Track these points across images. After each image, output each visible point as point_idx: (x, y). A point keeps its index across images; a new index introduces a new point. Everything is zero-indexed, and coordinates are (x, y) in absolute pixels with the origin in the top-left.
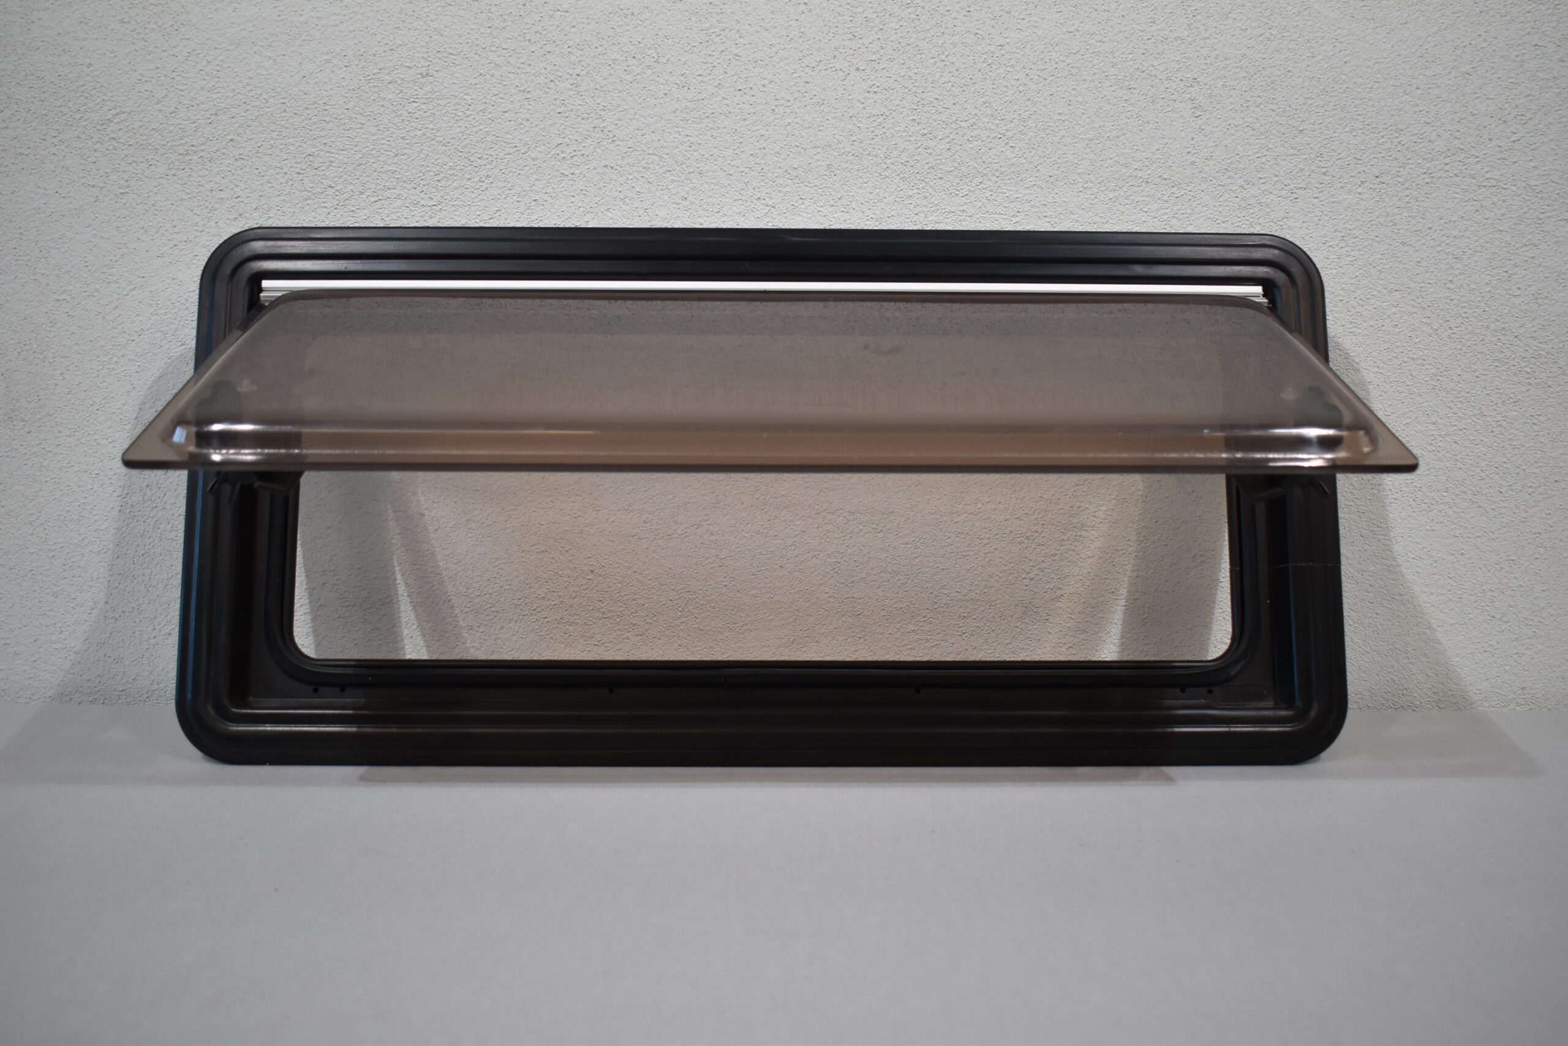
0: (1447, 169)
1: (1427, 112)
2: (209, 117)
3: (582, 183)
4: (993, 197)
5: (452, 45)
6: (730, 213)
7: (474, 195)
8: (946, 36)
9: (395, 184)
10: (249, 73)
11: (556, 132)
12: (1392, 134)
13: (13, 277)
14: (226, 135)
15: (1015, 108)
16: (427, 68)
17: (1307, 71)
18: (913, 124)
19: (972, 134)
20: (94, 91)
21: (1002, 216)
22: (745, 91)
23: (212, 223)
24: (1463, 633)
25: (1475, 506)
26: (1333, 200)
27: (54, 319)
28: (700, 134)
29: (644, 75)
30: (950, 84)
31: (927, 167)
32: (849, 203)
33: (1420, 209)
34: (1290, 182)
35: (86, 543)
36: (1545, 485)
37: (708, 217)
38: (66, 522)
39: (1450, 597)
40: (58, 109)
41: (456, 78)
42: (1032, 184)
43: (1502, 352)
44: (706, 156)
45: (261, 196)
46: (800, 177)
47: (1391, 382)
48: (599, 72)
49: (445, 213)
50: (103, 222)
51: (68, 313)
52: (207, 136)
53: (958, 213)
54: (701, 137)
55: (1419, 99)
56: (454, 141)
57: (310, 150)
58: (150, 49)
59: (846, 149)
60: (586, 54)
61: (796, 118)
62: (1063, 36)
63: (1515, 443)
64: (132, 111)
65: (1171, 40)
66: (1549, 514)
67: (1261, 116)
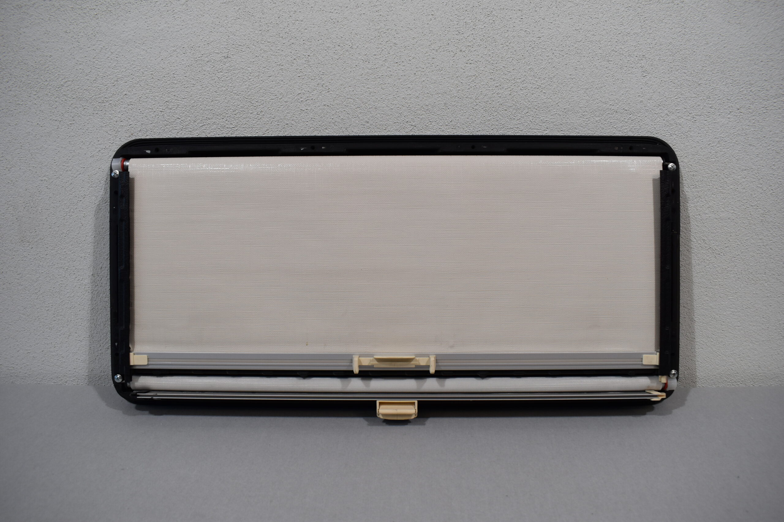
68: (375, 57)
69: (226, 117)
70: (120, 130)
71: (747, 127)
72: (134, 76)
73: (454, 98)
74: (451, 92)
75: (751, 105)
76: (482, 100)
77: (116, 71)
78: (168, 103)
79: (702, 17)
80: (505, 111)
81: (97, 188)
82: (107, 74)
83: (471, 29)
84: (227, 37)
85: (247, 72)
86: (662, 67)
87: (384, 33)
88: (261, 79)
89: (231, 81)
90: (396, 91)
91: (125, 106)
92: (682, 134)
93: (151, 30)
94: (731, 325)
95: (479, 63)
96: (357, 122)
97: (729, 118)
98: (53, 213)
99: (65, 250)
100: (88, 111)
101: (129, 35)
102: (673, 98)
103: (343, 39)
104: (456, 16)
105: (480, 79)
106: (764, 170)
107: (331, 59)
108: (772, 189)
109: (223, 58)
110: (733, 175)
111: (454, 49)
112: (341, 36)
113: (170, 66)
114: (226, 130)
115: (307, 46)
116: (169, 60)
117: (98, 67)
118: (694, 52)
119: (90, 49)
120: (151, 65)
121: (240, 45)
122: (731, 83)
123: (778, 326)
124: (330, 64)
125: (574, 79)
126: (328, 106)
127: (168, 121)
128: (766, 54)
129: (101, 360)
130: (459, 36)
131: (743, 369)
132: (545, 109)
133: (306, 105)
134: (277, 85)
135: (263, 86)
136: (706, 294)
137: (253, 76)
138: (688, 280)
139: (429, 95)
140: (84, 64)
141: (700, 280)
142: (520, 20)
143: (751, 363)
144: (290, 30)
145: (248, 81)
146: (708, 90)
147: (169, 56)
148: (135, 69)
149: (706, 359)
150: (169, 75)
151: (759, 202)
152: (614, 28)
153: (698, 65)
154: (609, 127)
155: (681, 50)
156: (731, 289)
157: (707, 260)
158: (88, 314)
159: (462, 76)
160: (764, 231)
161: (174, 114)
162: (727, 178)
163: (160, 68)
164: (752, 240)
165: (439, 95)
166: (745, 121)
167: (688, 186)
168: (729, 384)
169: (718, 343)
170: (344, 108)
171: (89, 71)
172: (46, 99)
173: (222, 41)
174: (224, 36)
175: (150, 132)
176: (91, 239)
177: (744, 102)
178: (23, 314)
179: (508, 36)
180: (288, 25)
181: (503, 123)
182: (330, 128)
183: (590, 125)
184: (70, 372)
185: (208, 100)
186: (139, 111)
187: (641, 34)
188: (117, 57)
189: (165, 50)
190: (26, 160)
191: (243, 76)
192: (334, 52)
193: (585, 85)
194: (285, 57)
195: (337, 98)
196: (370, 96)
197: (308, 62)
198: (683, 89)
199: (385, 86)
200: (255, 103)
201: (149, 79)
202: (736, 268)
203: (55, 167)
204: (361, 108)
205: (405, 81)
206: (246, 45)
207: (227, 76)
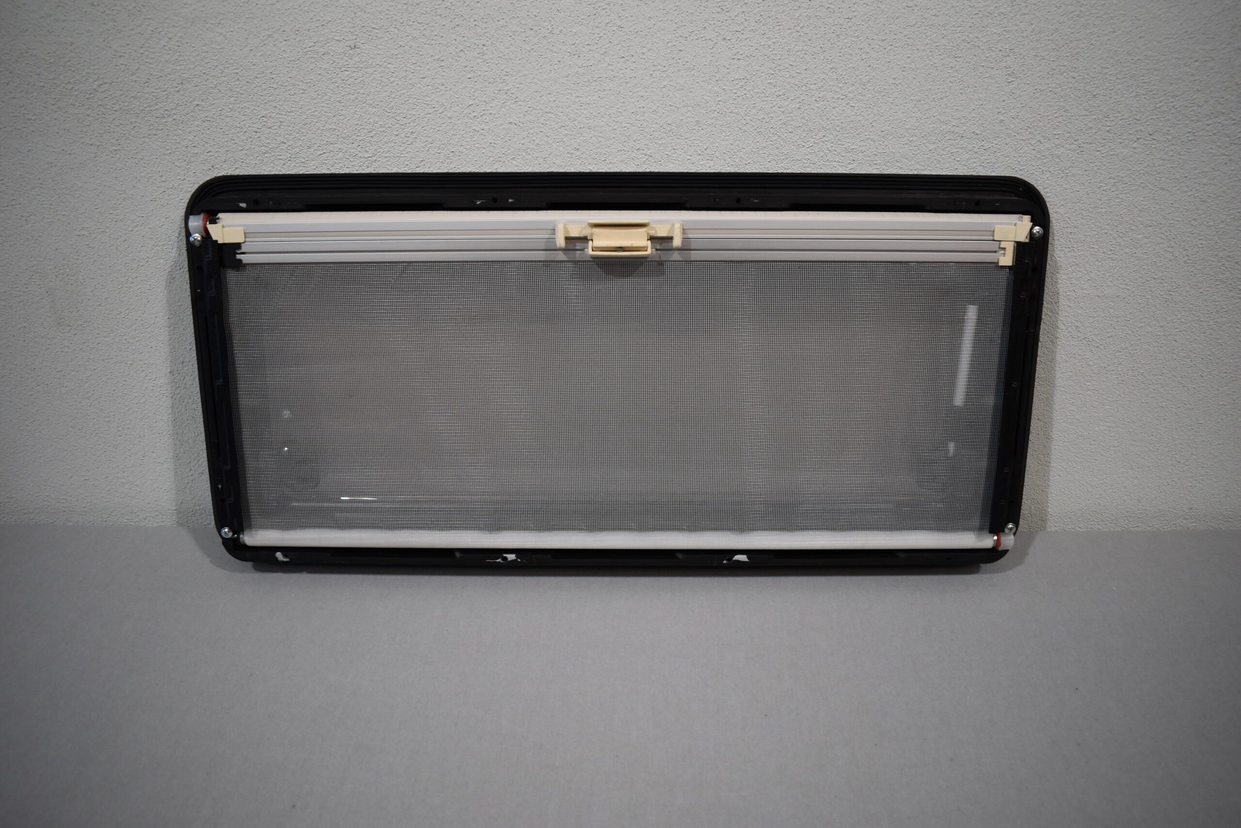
0: (1208, 129)
1: (1201, 81)
2: (176, 86)
3: (491, 137)
4: (833, 148)
5: (374, 21)
6: (615, 161)
7: (402, 148)
8: (802, 9)
9: (336, 139)
10: (204, 48)
11: (467, 95)
12: (1168, 100)
13: (41, 217)
14: (192, 101)
15: (857, 73)
16: (354, 41)
17: (1107, 44)
18: (770, 86)
19: (820, 95)
20: (79, 66)
21: (840, 164)
22: (627, 58)
23: (191, 173)
24: (1155, 473)
25: (1181, 386)
26: (1111, 153)
27: (79, 250)
28: (589, 96)
29: (541, 45)
30: (803, 52)
31: (779, 123)
32: (713, 153)
33: (1181, 161)
34: (1079, 137)
35: (131, 412)
36: (1236, 372)
37: (596, 164)
38: (114, 398)
39: (1151, 448)
40: (52, 81)
41: (379, 49)
42: (866, 137)
43: (1224, 274)
44: (594, 114)
45: (227, 151)
46: (673, 131)
47: (1134, 296)
48: (501, 42)
49: (379, 163)
50: (104, 173)
51: (88, 245)
52: (177, 102)
53: (804, 161)
54: (590, 97)
55: (1196, 70)
56: (383, 103)
57: (264, 113)
58: (119, 28)
59: (713, 108)
60: (490, 26)
61: (671, 81)
62: (903, 11)
63: (1219, 341)
64: (113, 82)
65: (996, 15)
66: (1235, 392)
67: (1063, 82)
68: (589, 47)
69: (358, 141)
70: (193, 159)
71: (1162, 162)
72: (208, 77)
73: (711, 113)
74: (708, 105)
75: (1171, 129)
76: (755, 117)
77: (178, 68)
78: (265, 119)
80: (789, 134)
81: (165, 247)
82: (165, 73)
84: (353, 15)
85: (387, 70)
86: (1039, 68)
87: (603, 9)
88: (410, 82)
89: (362, 85)
90: (621, 101)
91: (198, 123)
92: (1059, 172)
94: (1104, 445)
95: (752, 58)
96: (561, 148)
97: (1134, 148)
98: (101, 284)
99: (125, 337)
100: (140, 131)
101: (194, 10)
102: (1051, 117)
103: (537, 18)
105: (753, 84)
106: (1178, 226)
107: (518, 50)
108: (1188, 255)
109: (348, 48)
110: (1130, 234)
111: (713, 36)
112: (535, 14)
113: (264, 60)
114: (358, 161)
115: (480, 30)
116: (262, 50)
117: (150, 62)
118: (1092, 44)
119: (133, 32)
120: (234, 58)
121: (374, 28)
122: (1144, 95)
123: (1172, 447)
124: (517, 59)
125: (900, 86)
126: (515, 124)
127: (267, 147)
128: (1204, 50)
129: (193, 489)
130: (722, 15)
131: (1115, 504)
132: (852, 132)
133: (481, 123)
134: (435, 91)
135: (412, 93)
136: (1073, 403)
137: (396, 77)
138: (1049, 382)
139: (673, 108)
140: (126, 55)
141: (1065, 382)
143: (1127, 496)
144: (453, 3)
145: (390, 85)
146: (1108, 105)
147: (262, 44)
148: (209, 65)
149: (1063, 490)
150: (264, 75)
151: (1166, 273)
152: (969, 4)
153: (1095, 66)
154: (949, 160)
155: (1071, 41)
156: (1110, 396)
157: (1079, 355)
158: (168, 426)
159: (724, 79)
160: (1169, 314)
161: (275, 136)
162: (1122, 237)
163: (249, 64)
164: (1149, 327)
165: (689, 109)
166: (1158, 153)
168: (1093, 523)
169: (1083, 469)
170: (540, 128)
171: (136, 68)
172: (72, 112)
173: (344, 21)
174: (347, 13)
176: (163, 321)
177: (1161, 124)
178: (72, 427)
179: (800, 15)
182: (519, 157)
183: (919, 155)
184: (150, 506)
185: (328, 114)
186: (221, 131)
187: (1011, 15)
188: (179, 46)
189: (255, 35)
190: (51, 204)
191: (381, 77)
192: (524, 39)
193: (916, 95)
194: (446, 47)
195: (529, 112)
196: (581, 109)
197: (483, 55)
198: (1068, 103)
199: (604, 94)
200: (402, 119)
201: (233, 80)
202: (1120, 366)
203: (97, 216)
204: (568, 128)
205: (636, 86)
206: (384, 28)
207: (355, 78)
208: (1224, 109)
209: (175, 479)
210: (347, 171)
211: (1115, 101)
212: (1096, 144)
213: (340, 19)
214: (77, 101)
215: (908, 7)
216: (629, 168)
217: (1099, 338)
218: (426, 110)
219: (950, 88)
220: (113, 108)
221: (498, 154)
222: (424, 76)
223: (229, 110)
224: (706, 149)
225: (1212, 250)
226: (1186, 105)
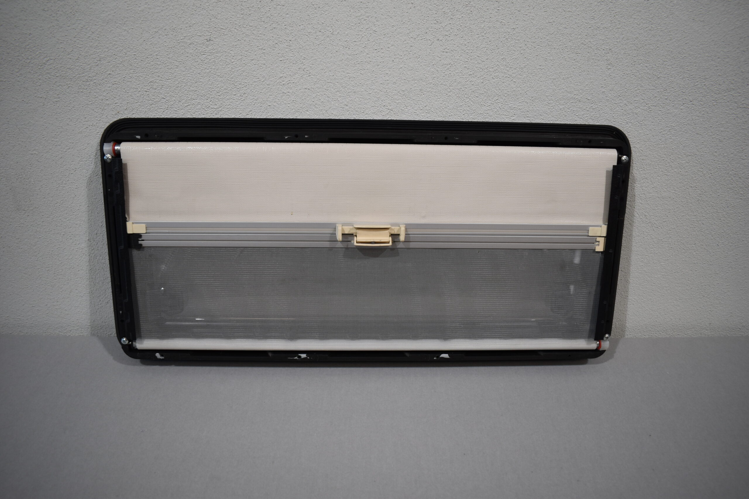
68: (355, 43)
69: (210, 98)
70: (106, 108)
71: (697, 118)
72: (116, 57)
73: (429, 84)
74: (427, 79)
75: (703, 98)
76: (456, 87)
77: (98, 51)
78: (152, 84)
79: (669, 14)
80: (476, 98)
81: (87, 162)
82: (89, 54)
83: (449, 18)
84: (209, 20)
85: (230, 55)
86: (626, 61)
87: (365, 20)
88: (244, 62)
89: (214, 64)
90: (374, 76)
91: (110, 85)
92: (637, 123)
93: (131, 10)
94: (660, 286)
95: (455, 52)
96: (337, 104)
97: (681, 109)
98: (46, 185)
99: (60, 218)
100: (73, 89)
101: (109, 15)
102: (633, 90)
103: (324, 25)
104: (435, 5)
105: (455, 67)
106: (706, 156)
107: (312, 44)
108: (711, 173)
109: (206, 41)
110: (678, 160)
111: (431, 38)
112: (322, 22)
113: (152, 47)
114: (210, 111)
115: (288, 31)
116: (151, 41)
117: (80, 46)
118: (658, 47)
119: (69, 28)
120: (133, 45)
121: (222, 29)
122: (688, 77)
123: (700, 287)
124: (311, 49)
125: (543, 70)
126: (309, 89)
127: (153, 101)
128: (723, 51)
129: (101, 312)
130: (437, 25)
131: (666, 321)
132: (514, 97)
133: (287, 88)
134: (259, 68)
135: (245, 69)
136: (642, 261)
137: (235, 59)
138: (629, 248)
139: (406, 81)
140: (65, 42)
141: (638, 249)
142: (497, 11)
143: (673, 316)
144: (272, 14)
145: (231, 64)
146: (666, 83)
147: (152, 37)
148: (118, 49)
149: (635, 313)
150: (152, 56)
151: (698, 183)
152: (586, 21)
153: (659, 60)
154: (572, 115)
155: (645, 45)
156: (664, 257)
157: (646, 232)
158: (87, 273)
159: (438, 64)
160: (700, 208)
161: (159, 94)
162: (673, 162)
163: (143, 49)
164: (688, 216)
165: (416, 82)
166: (695, 112)
167: (636, 169)
168: (652, 332)
169: (647, 301)
170: (324, 92)
171: (71, 51)
172: (29, 77)
173: (203, 24)
174: (205, 19)
175: (136, 111)
176: (85, 208)
177: (697, 95)
178: (25, 273)
179: (484, 26)
180: (269, 10)
181: (474, 109)
182: (310, 110)
183: (554, 112)
184: (74, 323)
185: (192, 81)
186: (124, 90)
187: (611, 28)
188: (98, 37)
189: (147, 31)
190: (14, 134)
191: (226, 59)
192: (315, 37)
193: (553, 75)
194: (267, 41)
195: (317, 82)
196: (349, 81)
197: (290, 47)
198: (643, 81)
199: (364, 72)
200: (238, 85)
201: (132, 59)
202: (670, 239)
203: (44, 142)
204: (341, 92)
205: (384, 67)
206: (228, 28)
207: (210, 59)
208: (734, 86)
209: (90, 306)
210: (203, 116)
211: (670, 81)
212: (659, 107)
213: (201, 22)
214: (32, 70)
215: (549, 22)
216: (378, 117)
217: (658, 222)
218: (253, 79)
219: (573, 72)
220: (55, 75)
221: (298, 107)
222: (252, 59)
223: (130, 78)
224: (425, 106)
225: (726, 170)
226: (712, 84)
